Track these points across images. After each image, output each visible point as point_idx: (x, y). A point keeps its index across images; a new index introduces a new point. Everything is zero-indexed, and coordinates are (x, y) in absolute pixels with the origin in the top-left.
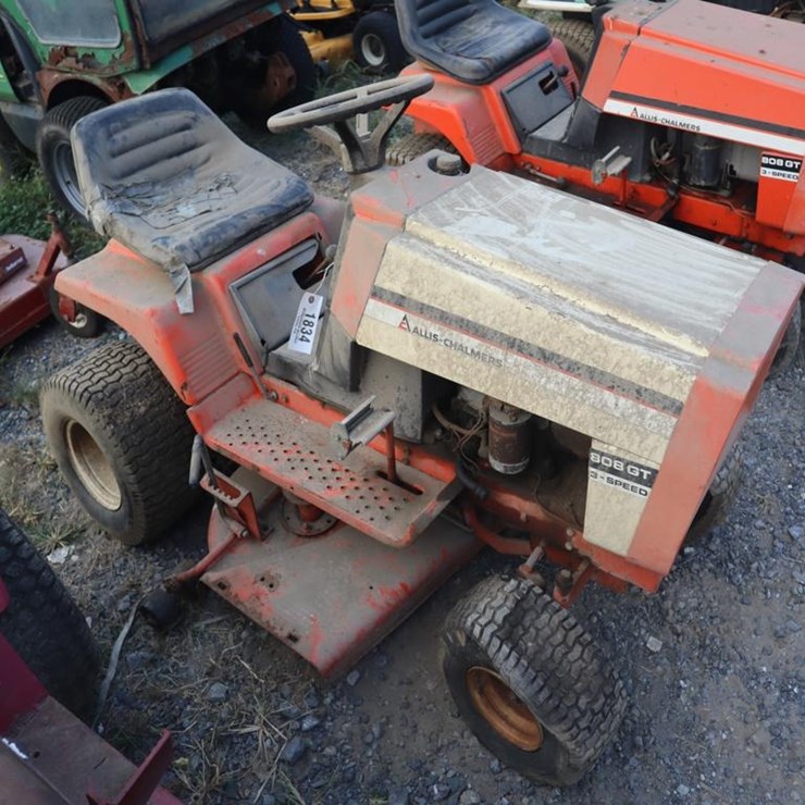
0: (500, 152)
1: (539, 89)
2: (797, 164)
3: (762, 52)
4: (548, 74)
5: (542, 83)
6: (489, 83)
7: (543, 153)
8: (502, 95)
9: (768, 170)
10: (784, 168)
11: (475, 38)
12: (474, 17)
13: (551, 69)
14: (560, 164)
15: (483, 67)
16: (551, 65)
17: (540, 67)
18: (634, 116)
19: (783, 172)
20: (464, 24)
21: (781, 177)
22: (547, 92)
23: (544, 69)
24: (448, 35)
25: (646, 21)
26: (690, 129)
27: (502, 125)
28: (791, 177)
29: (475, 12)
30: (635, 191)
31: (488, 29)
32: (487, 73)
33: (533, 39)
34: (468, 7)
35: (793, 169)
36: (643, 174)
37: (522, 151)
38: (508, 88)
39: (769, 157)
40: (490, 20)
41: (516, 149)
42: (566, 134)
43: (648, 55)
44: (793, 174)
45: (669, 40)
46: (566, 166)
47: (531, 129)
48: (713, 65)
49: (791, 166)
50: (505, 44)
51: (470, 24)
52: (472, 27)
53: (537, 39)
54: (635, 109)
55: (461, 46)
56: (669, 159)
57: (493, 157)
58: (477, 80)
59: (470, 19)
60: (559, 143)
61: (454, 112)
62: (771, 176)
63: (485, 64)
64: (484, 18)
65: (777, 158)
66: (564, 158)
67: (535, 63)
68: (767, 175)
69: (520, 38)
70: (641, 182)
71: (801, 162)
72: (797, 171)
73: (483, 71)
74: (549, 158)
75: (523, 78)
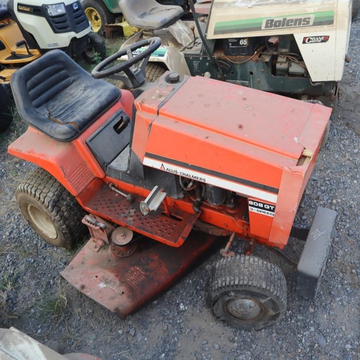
0: (91, 179)
1: (113, 131)
2: (272, 207)
3: (240, 127)
4: (120, 119)
5: (115, 127)
6: (77, 138)
7: (118, 177)
8: (86, 143)
9: (254, 208)
10: (263, 208)
11: (72, 101)
12: (72, 85)
13: (121, 115)
14: (129, 184)
15: (70, 130)
16: (122, 112)
17: (113, 116)
18: (163, 169)
19: (264, 211)
20: (67, 90)
21: (263, 213)
22: (119, 132)
23: (116, 117)
24: (56, 100)
25: (163, 103)
26: (199, 180)
27: (90, 162)
28: (270, 214)
29: (74, 81)
30: (175, 203)
31: (82, 91)
32: (73, 133)
33: (107, 99)
34: (68, 79)
35: (270, 210)
36: (178, 194)
37: (106, 175)
38: (89, 138)
39: (253, 201)
40: (83, 85)
41: (101, 176)
42: (128, 168)
43: (164, 131)
44: (270, 212)
45: (178, 119)
46: (132, 186)
47: (109, 161)
48: (208, 141)
49: (269, 208)
50: (88, 106)
51: (71, 89)
52: (72, 92)
53: (110, 99)
54: (162, 165)
55: (61, 109)
56: (192, 186)
57: (86, 184)
58: (67, 139)
59: (70, 87)
60: (125, 173)
61: (54, 162)
62: (256, 211)
63: (71, 128)
64: (80, 84)
65: (258, 202)
66: (131, 181)
67: (110, 115)
68: (253, 211)
69: (97, 100)
70: (178, 199)
71: (275, 206)
72: (273, 211)
73: (70, 133)
74: (122, 180)
75: (101, 128)
